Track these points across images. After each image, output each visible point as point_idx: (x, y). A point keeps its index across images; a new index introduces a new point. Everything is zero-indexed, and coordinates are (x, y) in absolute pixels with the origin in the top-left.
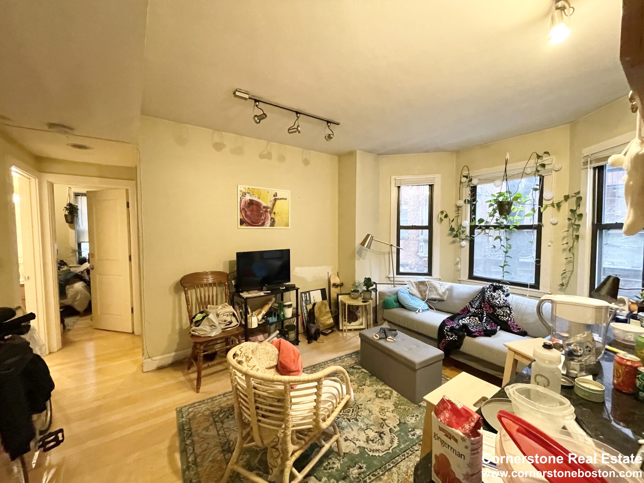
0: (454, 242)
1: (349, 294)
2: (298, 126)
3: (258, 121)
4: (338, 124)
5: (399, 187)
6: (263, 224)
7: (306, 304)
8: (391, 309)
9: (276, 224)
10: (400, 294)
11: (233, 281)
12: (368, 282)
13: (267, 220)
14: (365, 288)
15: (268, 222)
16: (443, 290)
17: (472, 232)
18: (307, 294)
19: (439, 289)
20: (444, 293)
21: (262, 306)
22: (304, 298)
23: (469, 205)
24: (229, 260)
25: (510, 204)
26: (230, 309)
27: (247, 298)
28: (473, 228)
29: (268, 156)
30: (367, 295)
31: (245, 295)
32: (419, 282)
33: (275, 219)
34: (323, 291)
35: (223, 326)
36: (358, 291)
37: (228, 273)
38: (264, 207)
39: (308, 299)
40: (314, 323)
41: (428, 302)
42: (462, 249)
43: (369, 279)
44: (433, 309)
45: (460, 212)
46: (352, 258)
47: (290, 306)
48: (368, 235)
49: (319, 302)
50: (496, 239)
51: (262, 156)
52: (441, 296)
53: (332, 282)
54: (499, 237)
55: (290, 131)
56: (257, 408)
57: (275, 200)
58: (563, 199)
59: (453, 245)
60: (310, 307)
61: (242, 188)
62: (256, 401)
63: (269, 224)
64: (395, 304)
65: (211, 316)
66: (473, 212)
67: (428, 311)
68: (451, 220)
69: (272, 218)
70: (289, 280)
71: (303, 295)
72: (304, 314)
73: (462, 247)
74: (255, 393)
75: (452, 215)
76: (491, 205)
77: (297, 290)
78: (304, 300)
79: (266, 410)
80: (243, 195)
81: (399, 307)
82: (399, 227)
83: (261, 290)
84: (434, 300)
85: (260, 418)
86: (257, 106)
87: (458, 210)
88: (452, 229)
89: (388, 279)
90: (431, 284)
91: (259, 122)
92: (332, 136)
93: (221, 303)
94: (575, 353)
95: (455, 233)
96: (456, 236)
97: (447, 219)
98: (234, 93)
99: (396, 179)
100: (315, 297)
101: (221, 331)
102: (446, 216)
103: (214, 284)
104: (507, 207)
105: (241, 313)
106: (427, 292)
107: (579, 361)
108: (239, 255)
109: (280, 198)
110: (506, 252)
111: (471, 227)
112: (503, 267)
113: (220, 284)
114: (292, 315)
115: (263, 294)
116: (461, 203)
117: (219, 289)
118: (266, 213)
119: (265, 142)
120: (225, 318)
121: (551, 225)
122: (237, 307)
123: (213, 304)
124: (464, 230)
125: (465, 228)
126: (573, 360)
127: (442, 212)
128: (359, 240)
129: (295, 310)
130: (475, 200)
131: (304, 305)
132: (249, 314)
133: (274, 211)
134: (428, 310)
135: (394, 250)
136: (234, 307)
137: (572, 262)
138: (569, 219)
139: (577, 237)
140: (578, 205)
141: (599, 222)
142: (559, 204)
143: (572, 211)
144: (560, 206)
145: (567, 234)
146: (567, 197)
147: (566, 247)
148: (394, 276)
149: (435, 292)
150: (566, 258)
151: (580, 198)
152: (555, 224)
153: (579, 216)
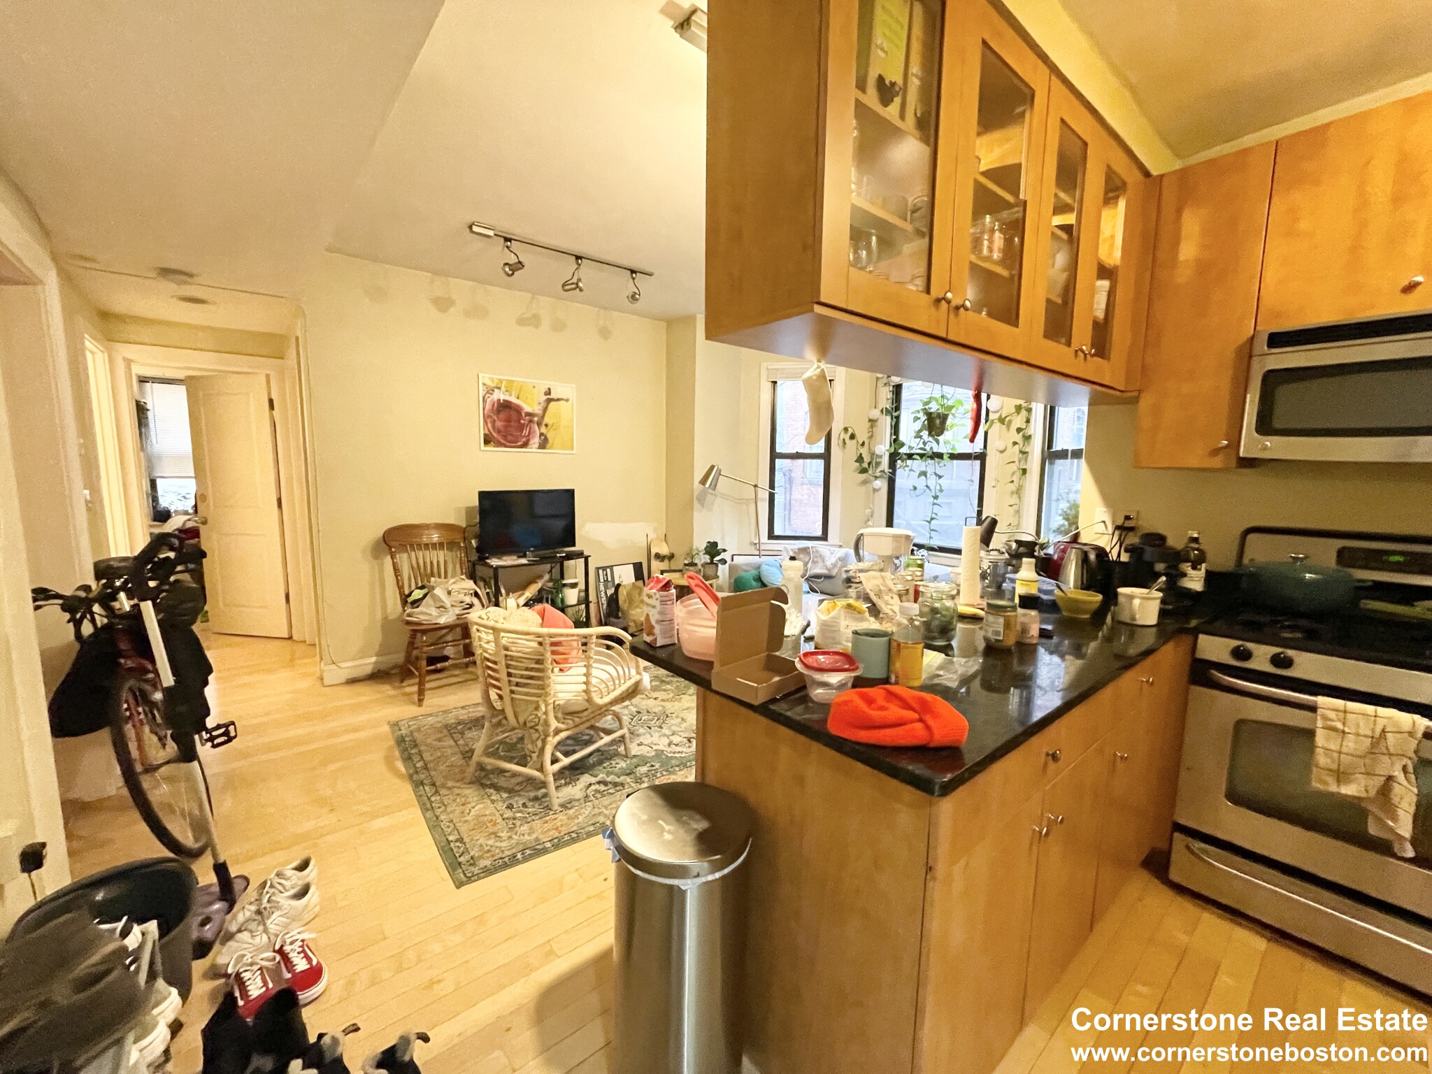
0: (865, 482)
1: (680, 571)
2: (579, 280)
3: (511, 272)
4: (650, 275)
5: (775, 383)
6: (525, 445)
7: (606, 588)
9: (548, 446)
10: (764, 568)
11: (473, 542)
12: (713, 550)
13: (534, 437)
14: (707, 558)
15: (535, 441)
16: (833, 560)
17: (892, 465)
18: (608, 570)
19: (826, 559)
20: (834, 565)
21: (524, 587)
22: (601, 577)
23: (889, 418)
24: (467, 505)
25: (944, 418)
26: (470, 584)
27: (497, 568)
28: (894, 457)
29: (534, 321)
30: (710, 571)
31: (494, 562)
32: (799, 549)
33: (548, 436)
34: (638, 568)
35: (458, 611)
36: (696, 565)
37: (464, 525)
38: (528, 414)
39: (610, 579)
40: (618, 617)
41: (811, 581)
42: (876, 494)
43: (715, 544)
44: (817, 592)
45: (874, 429)
46: (689, 507)
47: (574, 586)
48: (712, 467)
49: (629, 585)
50: (920, 475)
51: (522, 322)
52: (829, 570)
53: (654, 551)
54: (924, 474)
55: (567, 287)
56: (509, 675)
57: (549, 401)
58: (1014, 411)
59: (863, 489)
60: (611, 591)
61: (486, 378)
62: (508, 666)
63: (537, 445)
64: (754, 583)
65: (438, 591)
66: (896, 429)
67: (809, 595)
68: (861, 442)
69: (541, 434)
70: (574, 545)
71: (601, 571)
72: (602, 604)
73: (875, 490)
74: (506, 656)
75: (862, 436)
76: (916, 419)
77: (586, 559)
78: (602, 580)
79: (522, 677)
80: (488, 392)
82: (774, 456)
83: (525, 556)
84: (818, 576)
85: (514, 688)
86: (508, 247)
87: (872, 427)
88: (860, 459)
89: (753, 547)
90: (817, 551)
91: (513, 274)
92: (637, 296)
93: (453, 577)
94: (853, 580)
95: (864, 466)
96: (864, 471)
97: (854, 442)
98: (470, 227)
99: (770, 367)
100: (622, 576)
101: (455, 618)
102: (852, 437)
103: (441, 545)
104: (938, 421)
105: (488, 593)
106: (809, 565)
107: (857, 588)
108: (483, 496)
109: (555, 398)
110: (936, 497)
111: (891, 455)
112: (929, 522)
113: (452, 545)
114: (578, 601)
115: (526, 562)
116: (875, 414)
117: (449, 554)
118: (532, 424)
119: (530, 295)
120: (461, 597)
121: (998, 453)
122: (482, 584)
123: (439, 577)
124: (878, 460)
125: (881, 457)
126: (850, 587)
127: (846, 429)
128: (698, 476)
129: (583, 594)
130: (897, 408)
131: (602, 588)
132: (502, 596)
133: (546, 420)
134: (809, 592)
135: (764, 495)
136: (475, 583)
137: (1018, 512)
138: (1015, 443)
139: (1024, 471)
140: (1028, 421)
141: (1050, 446)
142: (1007, 419)
143: (1019, 430)
144: (1010, 422)
145: (1014, 467)
146: (1018, 409)
147: (1013, 487)
148: (762, 541)
149: (820, 564)
150: (1011, 506)
151: (1029, 410)
152: (1002, 452)
153: (1027, 438)
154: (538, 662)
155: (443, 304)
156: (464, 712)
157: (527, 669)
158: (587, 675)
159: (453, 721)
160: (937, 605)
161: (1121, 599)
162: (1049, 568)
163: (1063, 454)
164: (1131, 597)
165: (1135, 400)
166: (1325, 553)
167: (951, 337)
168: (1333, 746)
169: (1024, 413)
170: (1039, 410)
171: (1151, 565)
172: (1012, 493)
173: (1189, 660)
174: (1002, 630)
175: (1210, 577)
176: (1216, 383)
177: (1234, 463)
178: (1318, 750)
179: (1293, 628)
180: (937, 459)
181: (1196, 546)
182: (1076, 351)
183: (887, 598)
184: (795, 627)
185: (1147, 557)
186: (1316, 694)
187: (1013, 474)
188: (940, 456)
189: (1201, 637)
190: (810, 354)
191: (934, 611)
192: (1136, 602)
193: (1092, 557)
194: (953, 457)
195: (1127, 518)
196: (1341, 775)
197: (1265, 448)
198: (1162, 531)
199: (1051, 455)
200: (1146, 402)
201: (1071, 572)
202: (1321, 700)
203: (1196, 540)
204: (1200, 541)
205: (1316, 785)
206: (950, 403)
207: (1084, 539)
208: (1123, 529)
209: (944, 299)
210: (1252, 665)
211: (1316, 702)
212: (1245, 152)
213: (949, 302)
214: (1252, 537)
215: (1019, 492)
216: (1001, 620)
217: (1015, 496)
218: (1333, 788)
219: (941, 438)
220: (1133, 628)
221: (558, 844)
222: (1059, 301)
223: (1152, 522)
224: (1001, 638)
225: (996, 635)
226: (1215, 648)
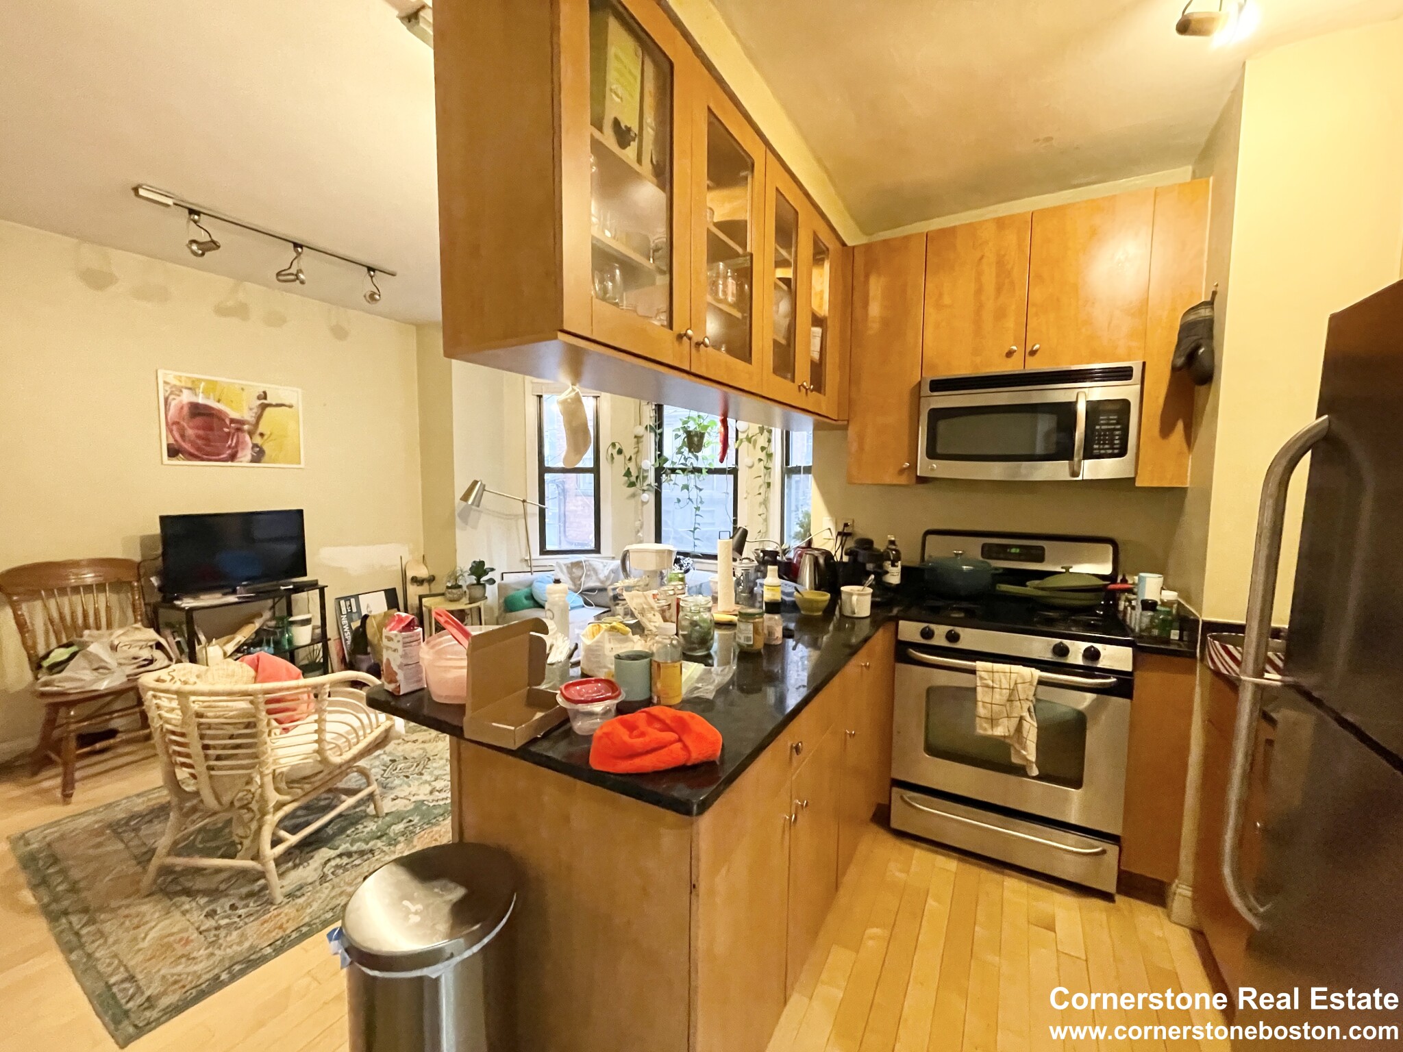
0: (634, 495)
1: (443, 594)
2: (300, 271)
3: (200, 252)
4: (393, 275)
5: (540, 397)
6: (233, 457)
7: (350, 620)
8: (518, 610)
9: (266, 458)
10: (536, 585)
11: (153, 579)
12: (479, 569)
13: (243, 449)
14: (473, 579)
15: (246, 454)
16: (606, 572)
17: (658, 479)
18: (353, 600)
19: (599, 572)
20: (607, 578)
21: (234, 629)
22: (344, 610)
23: (653, 435)
24: (142, 534)
25: (702, 436)
26: (151, 634)
27: (192, 609)
28: (659, 472)
29: (241, 311)
30: (477, 592)
31: (187, 603)
32: (572, 564)
33: (265, 448)
34: (391, 596)
35: (130, 670)
36: (460, 587)
37: (137, 558)
38: (232, 421)
39: (354, 610)
40: (366, 653)
41: (585, 595)
42: (645, 506)
43: (482, 563)
44: (591, 605)
45: (640, 445)
46: (451, 525)
47: (306, 622)
48: (475, 483)
49: (380, 615)
50: (682, 489)
51: (222, 311)
52: (602, 582)
53: (410, 575)
54: (686, 487)
55: (281, 278)
56: (206, 747)
57: (264, 407)
58: (758, 431)
59: (633, 501)
60: (356, 624)
61: (169, 376)
62: (202, 737)
63: (249, 457)
64: (525, 602)
65: (93, 648)
66: (660, 446)
67: (583, 609)
68: (628, 457)
69: (255, 446)
70: (305, 575)
71: (342, 602)
72: (346, 640)
73: (644, 503)
74: (200, 725)
75: (629, 451)
76: (677, 436)
77: (322, 590)
78: (344, 612)
79: (224, 747)
80: (172, 393)
81: (535, 607)
82: (543, 470)
83: (234, 592)
84: (592, 590)
85: (212, 763)
86: (195, 222)
87: (638, 443)
88: (628, 473)
89: (524, 564)
90: (590, 565)
91: (203, 254)
92: (377, 297)
93: (121, 626)
95: (632, 480)
96: (632, 484)
97: (621, 457)
98: (136, 190)
99: (534, 381)
100: (371, 605)
101: (125, 679)
102: (620, 452)
103: (101, 587)
104: (696, 439)
105: (178, 643)
106: (583, 579)
107: (623, 605)
108: (164, 520)
109: (274, 403)
110: (698, 509)
111: (656, 469)
112: (693, 532)
113: (118, 586)
114: (312, 640)
115: (236, 600)
116: (640, 430)
117: (113, 598)
118: (240, 434)
119: (231, 282)
120: (134, 651)
121: (747, 469)
122: (168, 632)
123: (98, 628)
124: (645, 474)
125: (647, 471)
126: (618, 604)
127: (613, 445)
128: (459, 493)
129: (318, 631)
130: (660, 426)
131: (345, 621)
132: (199, 643)
133: (261, 429)
134: (583, 607)
135: (534, 510)
136: (158, 631)
137: (766, 520)
138: (760, 460)
139: (769, 485)
140: (769, 441)
141: (787, 463)
142: (754, 438)
143: (763, 449)
144: (755, 441)
145: (760, 481)
146: (762, 430)
147: (761, 498)
148: (533, 557)
149: (594, 578)
150: (760, 515)
151: (770, 432)
152: (751, 467)
153: (770, 456)
154: (248, 726)
155: (98, 280)
156: (140, 800)
157: (231, 737)
158: (319, 731)
159: (123, 815)
160: (696, 618)
161: (843, 596)
162: (789, 571)
163: (797, 470)
164: (851, 594)
165: (845, 428)
166: (974, 547)
167: (693, 370)
168: (988, 700)
169: (765, 433)
170: (777, 433)
171: (864, 565)
172: (761, 504)
173: (894, 643)
174: (752, 635)
175: (905, 571)
176: (897, 416)
177: (914, 480)
178: (980, 704)
179: (959, 610)
180: (696, 474)
181: (894, 547)
182: (799, 386)
183: (650, 615)
184: (561, 652)
185: (860, 559)
186: (974, 661)
187: (760, 487)
188: (699, 470)
189: (901, 622)
190: (564, 378)
191: (694, 624)
192: (854, 598)
193: (821, 561)
194: (710, 471)
195: (846, 525)
196: (993, 721)
197: (932, 469)
198: (870, 536)
199: (789, 471)
200: (852, 431)
201: (807, 574)
202: (979, 665)
203: (892, 543)
204: (897, 543)
205: (980, 731)
206: (705, 423)
207: (815, 545)
208: (844, 535)
209: (686, 334)
210: (934, 642)
211: (975, 666)
212: (907, 238)
213: (690, 339)
214: (929, 537)
215: (765, 503)
216: (751, 627)
217: (763, 506)
218: (989, 732)
219: (699, 454)
220: (853, 620)
221: (280, 947)
222: (783, 342)
223: (863, 529)
224: (751, 643)
225: (748, 641)
226: (910, 630)
